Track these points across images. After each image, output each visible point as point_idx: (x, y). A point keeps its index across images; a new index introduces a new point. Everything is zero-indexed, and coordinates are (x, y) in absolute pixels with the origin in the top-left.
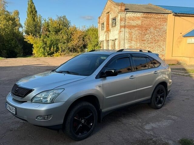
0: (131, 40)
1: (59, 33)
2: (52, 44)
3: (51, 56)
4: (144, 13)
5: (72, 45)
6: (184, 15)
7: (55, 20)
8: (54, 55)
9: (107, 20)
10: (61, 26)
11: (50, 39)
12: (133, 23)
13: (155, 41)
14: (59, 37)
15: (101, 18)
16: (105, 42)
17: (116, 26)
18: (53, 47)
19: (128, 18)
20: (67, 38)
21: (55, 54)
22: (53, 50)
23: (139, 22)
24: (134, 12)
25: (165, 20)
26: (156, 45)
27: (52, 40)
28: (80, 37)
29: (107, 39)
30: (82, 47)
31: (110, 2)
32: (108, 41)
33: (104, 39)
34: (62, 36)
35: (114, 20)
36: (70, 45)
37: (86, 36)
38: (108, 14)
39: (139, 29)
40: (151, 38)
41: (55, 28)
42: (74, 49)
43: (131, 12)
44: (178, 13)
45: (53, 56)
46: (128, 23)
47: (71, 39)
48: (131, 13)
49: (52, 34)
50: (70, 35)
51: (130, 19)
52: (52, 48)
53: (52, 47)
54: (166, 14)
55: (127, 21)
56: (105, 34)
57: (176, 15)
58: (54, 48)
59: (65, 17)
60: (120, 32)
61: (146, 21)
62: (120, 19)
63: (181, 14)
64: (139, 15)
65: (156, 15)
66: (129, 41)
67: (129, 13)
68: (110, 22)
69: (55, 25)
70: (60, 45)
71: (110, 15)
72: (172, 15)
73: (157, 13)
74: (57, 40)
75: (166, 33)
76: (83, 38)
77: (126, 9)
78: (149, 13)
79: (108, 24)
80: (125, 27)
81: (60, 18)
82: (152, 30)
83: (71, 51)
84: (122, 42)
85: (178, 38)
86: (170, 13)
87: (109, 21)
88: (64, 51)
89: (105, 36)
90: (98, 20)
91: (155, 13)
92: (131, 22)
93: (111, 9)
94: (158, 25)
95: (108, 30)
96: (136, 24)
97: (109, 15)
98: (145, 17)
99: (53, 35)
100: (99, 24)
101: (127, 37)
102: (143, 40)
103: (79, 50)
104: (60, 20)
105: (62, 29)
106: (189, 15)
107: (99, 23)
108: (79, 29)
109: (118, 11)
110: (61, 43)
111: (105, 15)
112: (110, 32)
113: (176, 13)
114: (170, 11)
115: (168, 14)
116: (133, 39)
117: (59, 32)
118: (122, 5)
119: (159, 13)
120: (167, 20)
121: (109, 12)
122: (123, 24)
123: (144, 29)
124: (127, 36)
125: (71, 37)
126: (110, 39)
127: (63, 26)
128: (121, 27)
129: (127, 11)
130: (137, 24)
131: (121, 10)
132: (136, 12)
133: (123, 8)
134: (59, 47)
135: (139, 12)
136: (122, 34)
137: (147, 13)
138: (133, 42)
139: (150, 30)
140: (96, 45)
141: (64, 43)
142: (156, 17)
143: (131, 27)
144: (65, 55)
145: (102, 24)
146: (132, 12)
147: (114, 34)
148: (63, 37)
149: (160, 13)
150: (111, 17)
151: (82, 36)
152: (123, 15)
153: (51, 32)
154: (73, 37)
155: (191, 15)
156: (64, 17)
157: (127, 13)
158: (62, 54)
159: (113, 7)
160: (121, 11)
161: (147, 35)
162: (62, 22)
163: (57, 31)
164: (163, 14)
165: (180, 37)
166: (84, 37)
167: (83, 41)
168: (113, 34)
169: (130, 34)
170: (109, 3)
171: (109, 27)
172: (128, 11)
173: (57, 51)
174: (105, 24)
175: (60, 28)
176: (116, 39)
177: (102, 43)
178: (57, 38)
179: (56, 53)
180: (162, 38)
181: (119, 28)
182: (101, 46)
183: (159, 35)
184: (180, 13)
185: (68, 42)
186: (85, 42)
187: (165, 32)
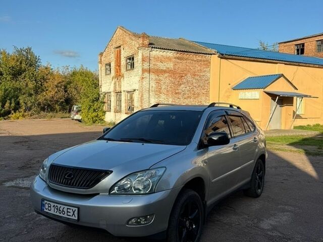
0: (159, 91)
1: (20, 78)
2: (7, 96)
3: (5, 119)
4: (178, 51)
5: (45, 99)
6: (234, 57)
7: (11, 53)
8: (10, 115)
9: (117, 60)
10: (23, 65)
11: (3, 87)
12: (162, 66)
13: (194, 94)
14: (21, 83)
15: (104, 54)
16: (113, 94)
17: (135, 70)
18: (8, 101)
19: (154, 58)
20: (36, 86)
21: (13, 115)
22: (9, 108)
23: (170, 65)
24: (162, 49)
25: (208, 64)
26: (196, 101)
27: (7, 90)
28: (60, 85)
29: (118, 89)
30: (62, 102)
31: (121, 30)
32: (118, 93)
33: (112, 89)
34: (26, 83)
35: (130, 59)
36: (41, 98)
37: (70, 83)
38: (118, 49)
39: (171, 76)
40: (188, 91)
41: (13, 68)
42: (49, 106)
43: (158, 48)
44: (226, 54)
45: (9, 117)
46: (154, 65)
47: (43, 87)
48: (158, 50)
49: (6, 78)
50: (41, 81)
51: (157, 59)
52: (7, 105)
53: (6, 101)
54: (208, 54)
55: (152, 62)
56: (113, 82)
57: (222, 56)
58: (11, 104)
59: (30, 49)
60: (143, 78)
61: (181, 64)
62: (143, 59)
63: (229, 55)
64: (170, 54)
65: (194, 56)
66: (156, 94)
67: (155, 49)
68: (123, 62)
69: (13, 63)
70: (21, 99)
71: (122, 52)
72: (217, 56)
73: (195, 53)
74: (16, 89)
75: (209, 83)
76: (66, 87)
77: (150, 44)
78: (184, 51)
79: (118, 65)
80: (149, 71)
81: (20, 52)
82: (189, 77)
83: (43, 109)
84: (146, 96)
85: (226, 92)
86: (214, 54)
87: (120, 61)
88: (30, 109)
89: (112, 85)
90: (100, 58)
91: (194, 53)
92: (159, 64)
93: (124, 41)
94: (198, 70)
95: (119, 76)
96: (166, 68)
97: (120, 51)
98: (178, 58)
99: (8, 81)
100: (100, 65)
101: (152, 87)
102: (176, 93)
103: (57, 107)
104: (19, 55)
105: (25, 71)
106: (239, 58)
107: (101, 62)
108: (57, 72)
109: (137, 46)
110: (24, 94)
111: (113, 50)
112: (122, 79)
113: (222, 54)
114: (213, 51)
115: (212, 54)
116: (163, 91)
117: (19, 75)
118: (144, 36)
119: (199, 53)
120: (210, 63)
121: (120, 47)
122: (146, 66)
123: (178, 76)
124: (154, 85)
125: (42, 85)
126: (122, 90)
127: (26, 65)
128: (144, 71)
129: (152, 48)
130: (168, 68)
131: (143, 44)
132: (166, 49)
133: (147, 42)
134: (21, 101)
135: (170, 50)
136: (145, 82)
137: (182, 51)
138: (163, 96)
139: (186, 77)
140: (95, 98)
141: (31, 95)
142: (195, 59)
143: (159, 72)
144: (31, 116)
145: (106, 65)
146: (160, 49)
147: (132, 81)
148: (27, 85)
149: (201, 53)
150: (125, 54)
151: (63, 83)
152: (146, 52)
153: (4, 76)
154: (46, 85)
155: (242, 58)
156: (29, 51)
157: (153, 49)
158: (26, 114)
159: (127, 39)
160: (143, 46)
161: (182, 86)
162: (24, 58)
163: (17, 74)
164: (205, 54)
165: (229, 89)
166: (66, 84)
167: (66, 91)
168: (128, 82)
169: (158, 82)
170: (119, 32)
171: (120, 70)
172: (154, 48)
173: (15, 109)
174: (113, 65)
175: (21, 68)
176: (135, 90)
177: (106, 96)
178: (15, 86)
179: (15, 112)
180: (203, 91)
181: (140, 72)
182: (105, 100)
183: (199, 86)
184: (227, 55)
185: (37, 93)
186: (68, 94)
187: (207, 81)
